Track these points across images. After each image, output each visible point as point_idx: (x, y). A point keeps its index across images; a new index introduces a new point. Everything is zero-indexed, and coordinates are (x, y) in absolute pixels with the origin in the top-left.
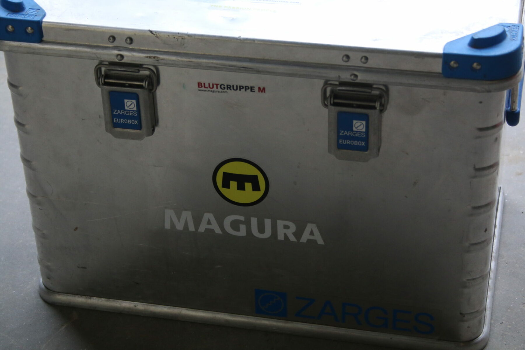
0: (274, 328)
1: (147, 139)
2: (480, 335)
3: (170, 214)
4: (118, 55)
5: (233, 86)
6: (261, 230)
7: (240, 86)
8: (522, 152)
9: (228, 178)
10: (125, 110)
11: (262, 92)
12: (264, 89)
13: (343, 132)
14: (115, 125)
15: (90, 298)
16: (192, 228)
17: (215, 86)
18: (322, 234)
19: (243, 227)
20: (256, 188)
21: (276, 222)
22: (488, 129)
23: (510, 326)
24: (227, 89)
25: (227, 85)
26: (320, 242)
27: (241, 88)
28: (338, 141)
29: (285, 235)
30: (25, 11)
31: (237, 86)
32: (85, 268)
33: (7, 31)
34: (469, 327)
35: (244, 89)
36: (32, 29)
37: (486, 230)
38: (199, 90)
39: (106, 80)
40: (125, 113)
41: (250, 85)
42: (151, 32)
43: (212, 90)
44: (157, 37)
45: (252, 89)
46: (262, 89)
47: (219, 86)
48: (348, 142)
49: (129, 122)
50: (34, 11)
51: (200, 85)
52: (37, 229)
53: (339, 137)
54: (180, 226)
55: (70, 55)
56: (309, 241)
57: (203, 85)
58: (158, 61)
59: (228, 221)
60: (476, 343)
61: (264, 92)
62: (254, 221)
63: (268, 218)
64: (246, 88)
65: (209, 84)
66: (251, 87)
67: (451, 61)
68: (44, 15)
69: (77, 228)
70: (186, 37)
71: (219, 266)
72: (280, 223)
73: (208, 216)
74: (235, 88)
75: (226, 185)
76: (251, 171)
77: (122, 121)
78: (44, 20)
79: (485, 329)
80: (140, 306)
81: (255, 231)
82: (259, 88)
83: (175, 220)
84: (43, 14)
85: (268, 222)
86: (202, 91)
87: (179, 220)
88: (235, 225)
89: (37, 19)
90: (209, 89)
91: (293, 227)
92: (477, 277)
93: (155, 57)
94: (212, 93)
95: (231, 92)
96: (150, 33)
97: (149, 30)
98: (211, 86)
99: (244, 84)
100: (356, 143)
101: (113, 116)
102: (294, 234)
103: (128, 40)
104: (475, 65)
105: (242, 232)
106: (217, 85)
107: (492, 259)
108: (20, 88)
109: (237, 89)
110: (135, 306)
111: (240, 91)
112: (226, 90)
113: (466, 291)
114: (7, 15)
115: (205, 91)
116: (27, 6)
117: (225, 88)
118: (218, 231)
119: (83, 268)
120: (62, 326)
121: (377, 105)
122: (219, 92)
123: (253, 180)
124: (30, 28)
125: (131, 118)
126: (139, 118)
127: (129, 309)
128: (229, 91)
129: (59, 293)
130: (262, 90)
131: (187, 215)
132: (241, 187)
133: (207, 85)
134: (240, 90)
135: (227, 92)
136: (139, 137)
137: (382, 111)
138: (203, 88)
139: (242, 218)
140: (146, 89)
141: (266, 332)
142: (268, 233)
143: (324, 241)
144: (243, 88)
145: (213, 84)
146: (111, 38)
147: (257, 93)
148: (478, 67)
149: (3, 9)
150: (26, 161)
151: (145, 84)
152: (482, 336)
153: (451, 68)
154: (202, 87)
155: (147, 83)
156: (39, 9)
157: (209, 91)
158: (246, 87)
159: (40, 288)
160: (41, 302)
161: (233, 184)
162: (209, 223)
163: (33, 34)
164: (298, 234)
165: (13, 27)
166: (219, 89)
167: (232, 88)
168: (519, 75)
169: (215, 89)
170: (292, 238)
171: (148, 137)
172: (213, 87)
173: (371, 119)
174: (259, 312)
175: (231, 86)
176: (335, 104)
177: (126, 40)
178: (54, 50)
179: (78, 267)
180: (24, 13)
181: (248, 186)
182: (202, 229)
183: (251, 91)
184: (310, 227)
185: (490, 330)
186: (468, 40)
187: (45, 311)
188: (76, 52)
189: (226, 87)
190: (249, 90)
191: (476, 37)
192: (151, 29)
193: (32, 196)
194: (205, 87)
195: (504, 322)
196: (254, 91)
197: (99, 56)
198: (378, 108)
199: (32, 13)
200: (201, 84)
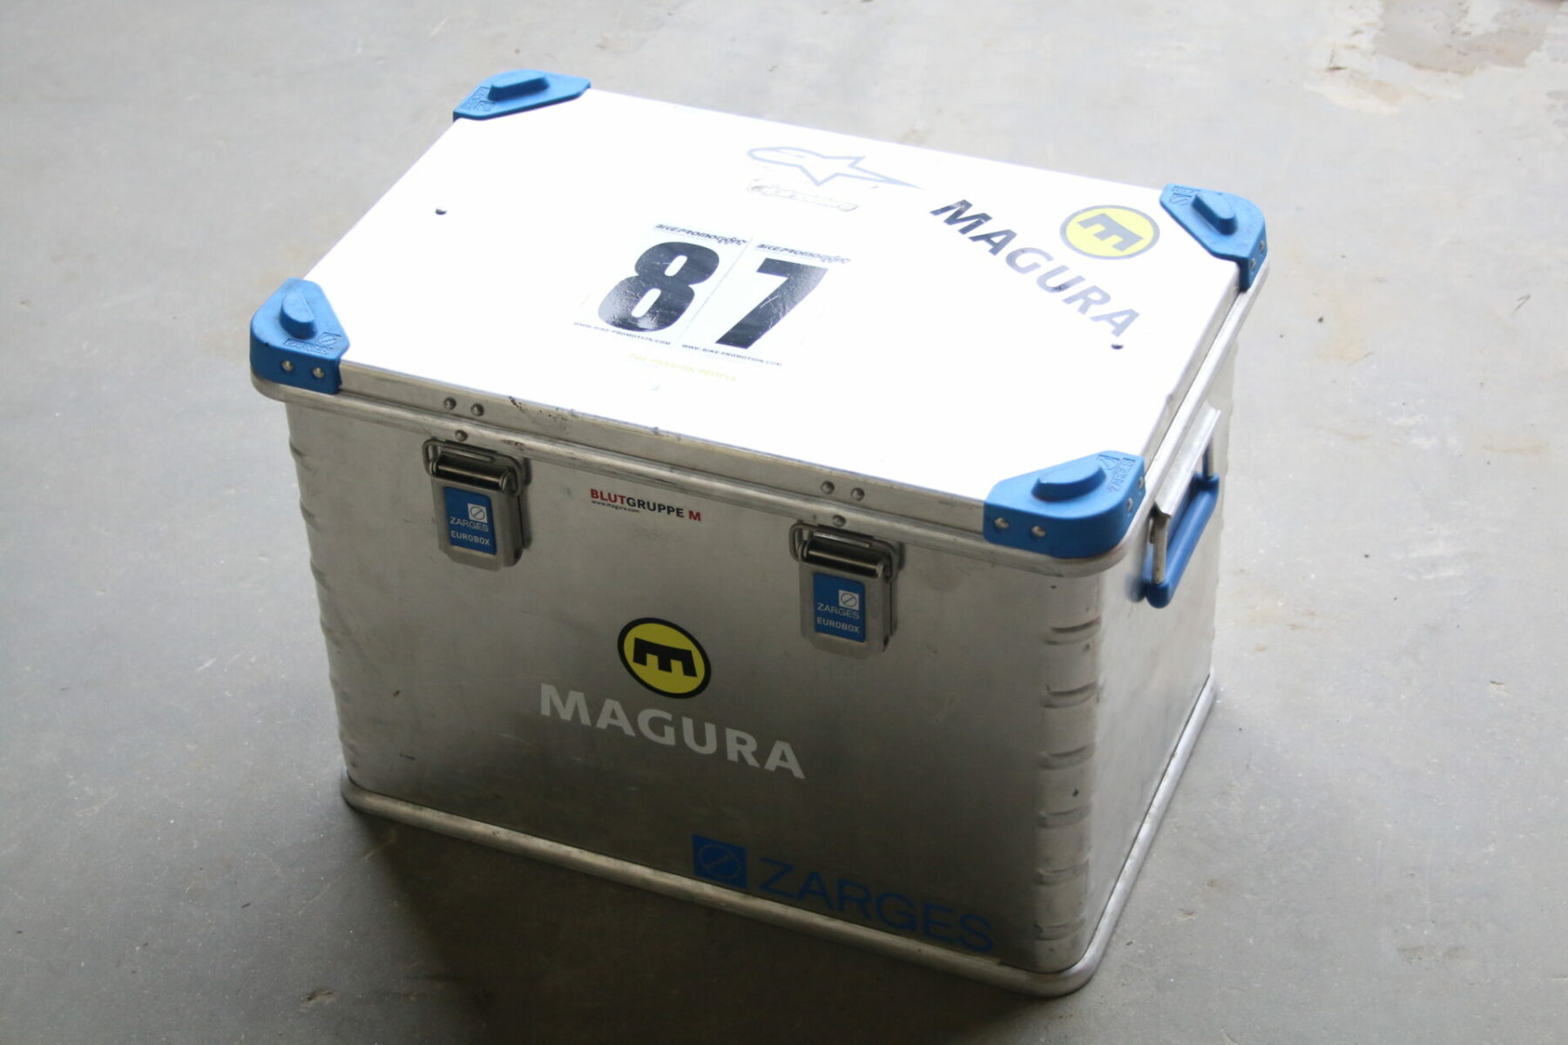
0: (723, 904)
1: (504, 570)
2: (1076, 963)
3: (548, 693)
4: (459, 431)
5: (648, 503)
6: (700, 738)
7: (659, 505)
8: (1280, 604)
9: (643, 649)
10: (469, 521)
11: (695, 519)
12: (698, 514)
13: (822, 605)
14: (455, 542)
15: (421, 809)
16: (585, 719)
17: (619, 499)
18: (801, 763)
19: (670, 731)
20: (689, 670)
21: (724, 731)
22: (1073, 629)
23: (1143, 951)
24: (639, 507)
25: (639, 501)
26: (798, 773)
27: (661, 508)
28: (816, 620)
29: (740, 754)
30: (317, 337)
31: (654, 505)
32: (412, 758)
33: (282, 369)
34: (1051, 950)
35: (666, 511)
36: (322, 371)
37: (1076, 793)
38: (594, 502)
39: (441, 468)
40: (468, 524)
41: (676, 505)
42: (513, 401)
43: (615, 504)
44: (521, 409)
45: (679, 512)
46: (695, 513)
47: (625, 500)
48: (832, 623)
49: (476, 539)
50: (331, 338)
51: (594, 493)
52: (335, 683)
53: (817, 614)
54: (566, 715)
55: (381, 421)
56: (779, 769)
57: (599, 494)
58: (522, 450)
59: (645, 717)
60: (1066, 979)
61: (699, 519)
62: (688, 724)
63: (712, 722)
64: (670, 510)
65: (609, 495)
66: (678, 509)
67: (996, 518)
68: (345, 350)
69: (398, 693)
70: (570, 417)
71: (633, 789)
72: (732, 735)
73: (611, 705)
74: (652, 507)
75: (641, 659)
76: (683, 643)
77: (464, 536)
78: (345, 357)
79: (1090, 955)
80: (503, 834)
81: (689, 739)
82: (691, 513)
83: (558, 702)
84: (344, 346)
85: (710, 729)
86: (599, 503)
87: (564, 702)
88: (657, 725)
89: (331, 355)
90: (609, 502)
91: (752, 744)
92: (1063, 868)
93: (517, 443)
94: (614, 509)
95: (644, 512)
96: (511, 404)
97: (510, 398)
98: (613, 498)
99: (666, 503)
100: (844, 627)
101: (451, 527)
102: (755, 754)
103: (475, 409)
104: (1036, 529)
105: (669, 738)
106: (622, 497)
107: (1148, 819)
108: (307, 458)
109: (654, 509)
110: (494, 833)
111: (660, 514)
112: (636, 508)
113: (1043, 889)
114: (284, 344)
115: (603, 504)
116: (320, 328)
117: (634, 505)
118: (629, 731)
119: (408, 757)
120: (366, 853)
121: (879, 569)
122: (625, 509)
123: (685, 657)
124: (318, 370)
125: (479, 533)
126: (492, 535)
127: (484, 836)
128: (641, 509)
129: (371, 792)
130: (696, 516)
131: (577, 698)
132: (665, 666)
133: (606, 496)
134: (660, 511)
135: (638, 511)
136: (491, 566)
137: (889, 578)
138: (599, 500)
139: (668, 717)
140: (503, 492)
141: (712, 910)
142: (710, 747)
143: (805, 773)
144: (664, 509)
145: (615, 496)
146: (448, 403)
147: (686, 520)
148: (1042, 534)
149: (283, 331)
150: (319, 574)
151: (502, 482)
152: (1079, 966)
153: (997, 529)
154: (597, 497)
155: (505, 481)
156: (339, 336)
157: (609, 505)
158: (669, 507)
159: (342, 779)
160: (340, 802)
161: (652, 659)
162: (614, 715)
163: (323, 379)
164: (762, 754)
165: (291, 364)
166: (626, 505)
167: (646, 506)
168: (1121, 548)
169: (618, 503)
170: (752, 761)
171: (507, 569)
172: (615, 501)
173: (868, 592)
174: (700, 874)
175: (644, 503)
176: (810, 559)
177: (472, 408)
178: (355, 409)
179: (401, 755)
180: (312, 341)
181: (677, 665)
182: (602, 723)
183: (678, 515)
184: (780, 747)
185: (1104, 955)
186: (1032, 484)
187: (343, 822)
188: (391, 417)
189: (636, 502)
190: (675, 513)
191: (1045, 481)
192: (514, 395)
193: (328, 630)
194: (602, 498)
195: (1134, 941)
196: (682, 517)
197: (427, 429)
198: (880, 575)
199: (326, 343)
200: (597, 492)
